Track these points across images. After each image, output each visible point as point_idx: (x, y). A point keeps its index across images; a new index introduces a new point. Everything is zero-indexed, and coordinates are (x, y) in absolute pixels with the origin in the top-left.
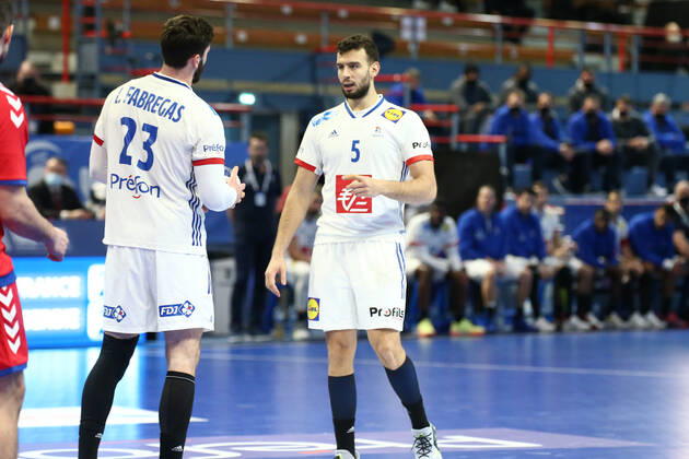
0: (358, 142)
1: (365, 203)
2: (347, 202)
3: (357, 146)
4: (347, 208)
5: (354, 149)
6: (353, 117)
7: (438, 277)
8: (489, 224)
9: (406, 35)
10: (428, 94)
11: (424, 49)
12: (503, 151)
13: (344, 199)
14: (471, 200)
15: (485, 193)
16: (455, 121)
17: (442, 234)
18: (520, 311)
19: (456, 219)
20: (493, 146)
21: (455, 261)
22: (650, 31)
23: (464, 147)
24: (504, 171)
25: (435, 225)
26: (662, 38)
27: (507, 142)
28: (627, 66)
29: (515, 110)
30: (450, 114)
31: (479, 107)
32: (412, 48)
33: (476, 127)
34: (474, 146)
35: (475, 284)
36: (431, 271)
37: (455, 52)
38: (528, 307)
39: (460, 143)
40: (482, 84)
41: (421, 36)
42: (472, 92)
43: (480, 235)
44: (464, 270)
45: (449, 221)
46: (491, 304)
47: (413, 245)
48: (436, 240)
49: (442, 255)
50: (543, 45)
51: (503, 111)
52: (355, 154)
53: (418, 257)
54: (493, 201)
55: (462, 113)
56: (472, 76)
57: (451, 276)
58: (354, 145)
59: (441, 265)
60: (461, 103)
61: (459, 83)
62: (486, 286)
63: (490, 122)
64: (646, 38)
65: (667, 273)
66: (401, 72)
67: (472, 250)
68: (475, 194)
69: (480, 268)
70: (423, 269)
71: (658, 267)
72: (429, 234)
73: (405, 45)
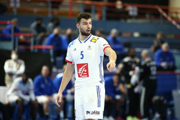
0: (83, 52)
1: (86, 74)
2: (81, 73)
3: (82, 53)
4: (81, 76)
5: (82, 54)
6: (81, 43)
7: (26, 103)
8: (46, 81)
9: (12, 5)
10: (21, 29)
11: (19, 10)
12: (51, 52)
13: (80, 72)
14: (39, 72)
15: (45, 69)
16: (32, 40)
17: (27, 85)
18: (59, 116)
19: (33, 79)
20: (48, 50)
21: (32, 96)
22: (110, 4)
23: (36, 51)
24: (52, 60)
25: (24, 82)
26: (114, 7)
27: (53, 49)
28: (101, 18)
29: (57, 36)
30: (30, 37)
31: (42, 34)
32: (15, 10)
33: (41, 42)
34: (40, 50)
35: (41, 106)
36: (23, 100)
37: (32, 12)
38: (62, 115)
39: (34, 49)
40: (43, 25)
41: (18, 5)
42: (39, 29)
43: (43, 86)
44: (36, 100)
45: (30, 80)
46: (47, 114)
47: (15, 90)
48: (25, 88)
49: (27, 94)
50: (67, 9)
51: (52, 36)
52: (82, 56)
53: (17, 95)
54: (48, 72)
55: (35, 36)
56: (39, 22)
57: (31, 103)
58: (81, 53)
59: (27, 98)
60: (34, 32)
61: (34, 24)
62: (45, 107)
63: (47, 40)
64: (108, 7)
65: (117, 101)
66: (10, 20)
67: (39, 92)
68: (41, 69)
69: (42, 99)
70: (20, 100)
71: (114, 98)
72: (22, 85)
73: (11, 9)
